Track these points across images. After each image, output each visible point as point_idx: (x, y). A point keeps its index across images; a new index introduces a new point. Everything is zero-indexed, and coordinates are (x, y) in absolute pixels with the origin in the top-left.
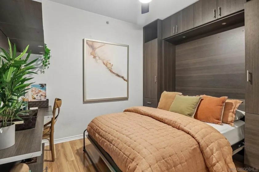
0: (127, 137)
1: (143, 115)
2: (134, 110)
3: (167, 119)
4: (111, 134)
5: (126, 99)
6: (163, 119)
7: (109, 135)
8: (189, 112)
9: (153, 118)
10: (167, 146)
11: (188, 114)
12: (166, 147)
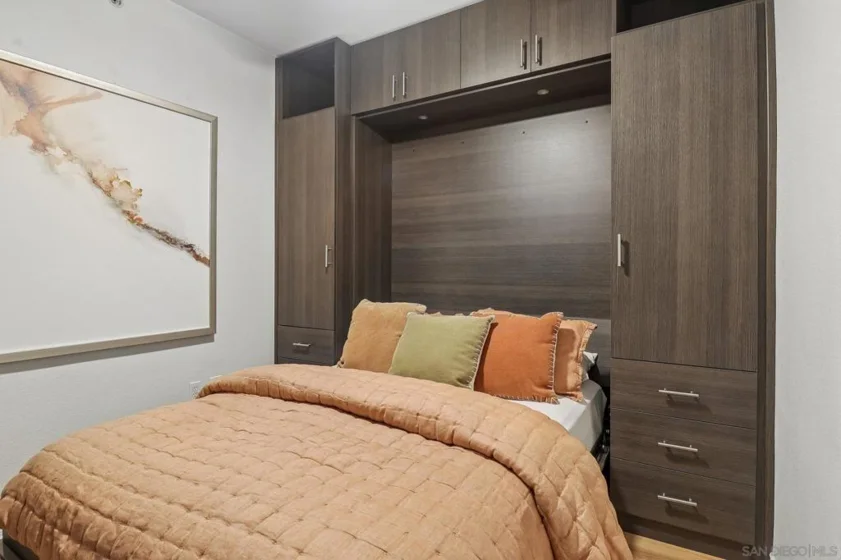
0: (250, 533)
1: (293, 400)
2: (250, 382)
3: (400, 410)
4: (158, 528)
5: (206, 336)
6: (383, 411)
7: (147, 537)
8: (460, 370)
9: (342, 411)
10: (446, 537)
11: (459, 380)
12: (443, 543)
